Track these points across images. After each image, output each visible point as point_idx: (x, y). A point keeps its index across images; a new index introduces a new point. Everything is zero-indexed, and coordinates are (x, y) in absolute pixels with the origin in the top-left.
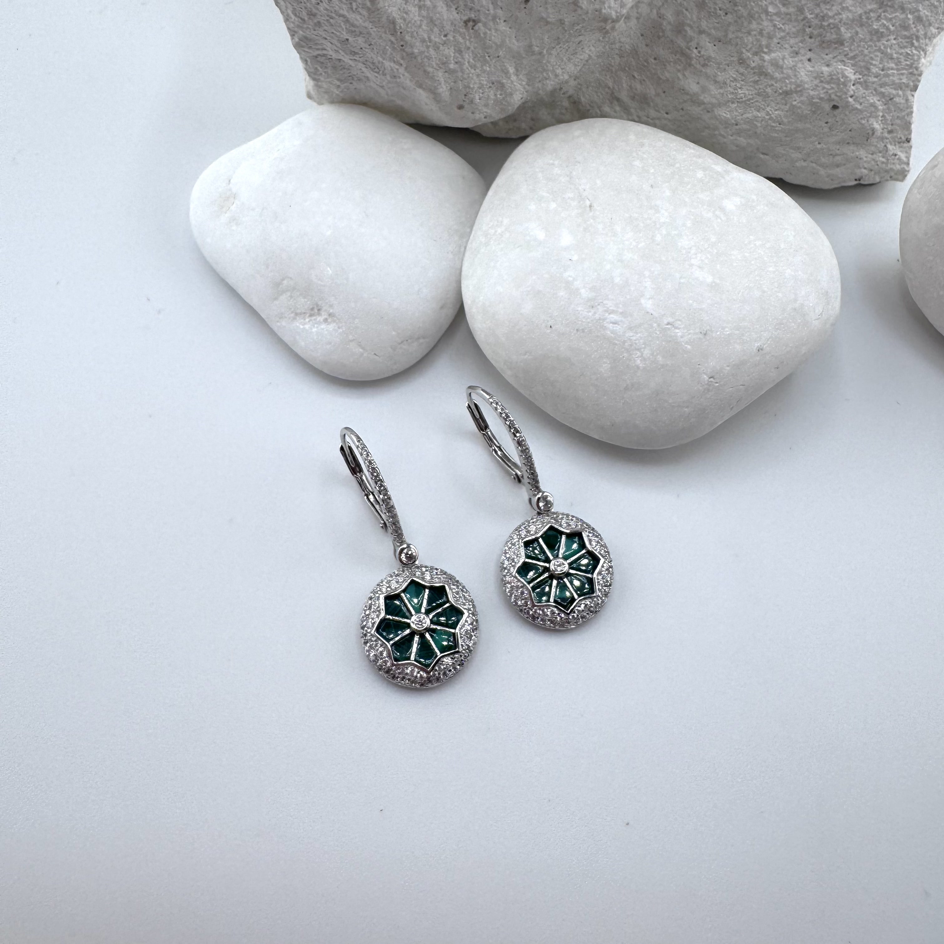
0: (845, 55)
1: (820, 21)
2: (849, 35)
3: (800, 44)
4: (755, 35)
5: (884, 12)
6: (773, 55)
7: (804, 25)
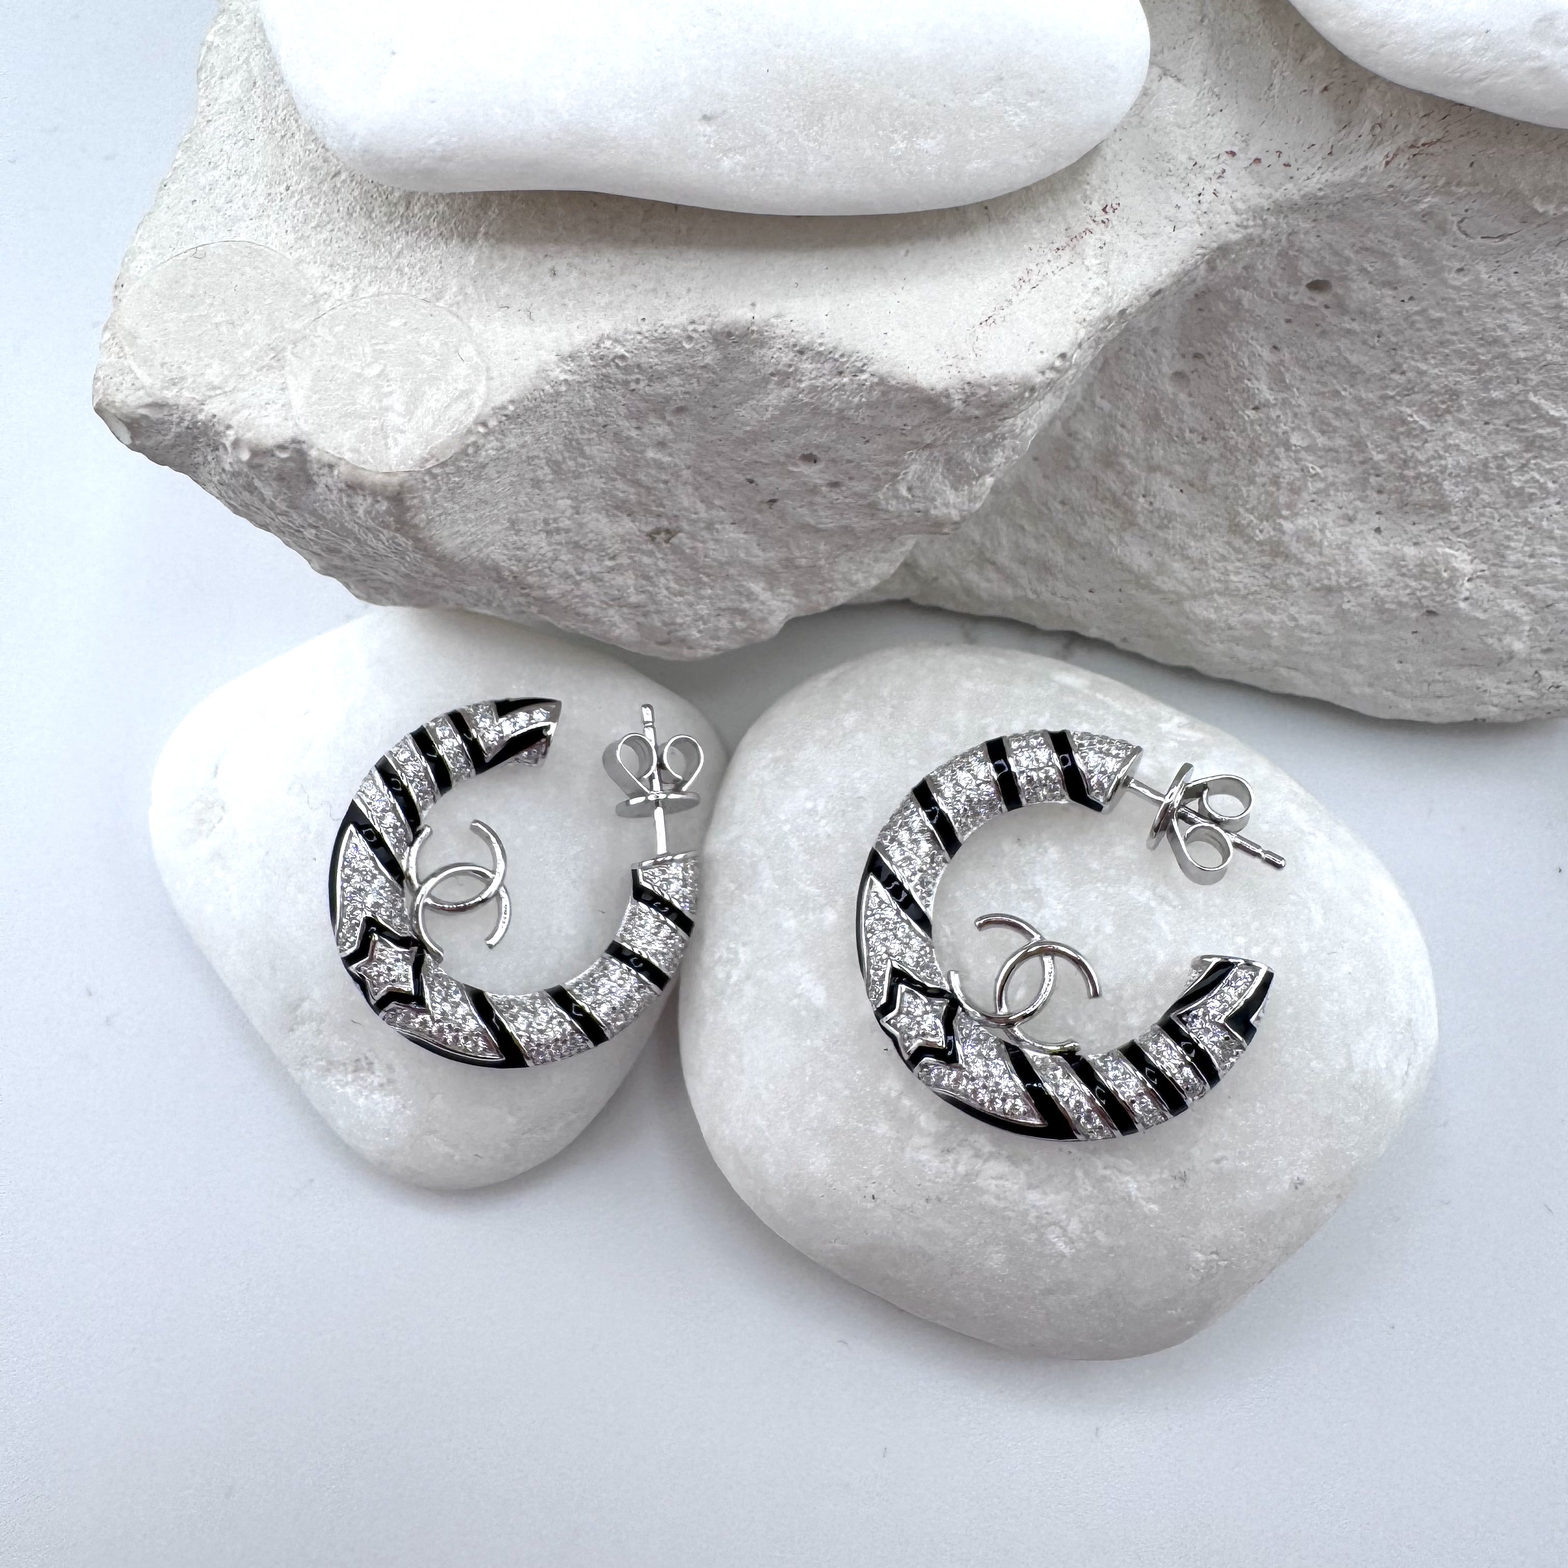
0: (1452, 530)
1: (1400, 467)
2: (1461, 495)
3: (1358, 503)
4: (1264, 485)
5: (1535, 457)
6: (1301, 522)
7: (1364, 472)
